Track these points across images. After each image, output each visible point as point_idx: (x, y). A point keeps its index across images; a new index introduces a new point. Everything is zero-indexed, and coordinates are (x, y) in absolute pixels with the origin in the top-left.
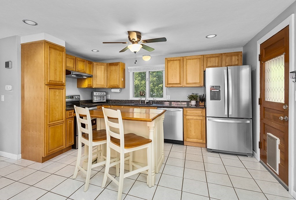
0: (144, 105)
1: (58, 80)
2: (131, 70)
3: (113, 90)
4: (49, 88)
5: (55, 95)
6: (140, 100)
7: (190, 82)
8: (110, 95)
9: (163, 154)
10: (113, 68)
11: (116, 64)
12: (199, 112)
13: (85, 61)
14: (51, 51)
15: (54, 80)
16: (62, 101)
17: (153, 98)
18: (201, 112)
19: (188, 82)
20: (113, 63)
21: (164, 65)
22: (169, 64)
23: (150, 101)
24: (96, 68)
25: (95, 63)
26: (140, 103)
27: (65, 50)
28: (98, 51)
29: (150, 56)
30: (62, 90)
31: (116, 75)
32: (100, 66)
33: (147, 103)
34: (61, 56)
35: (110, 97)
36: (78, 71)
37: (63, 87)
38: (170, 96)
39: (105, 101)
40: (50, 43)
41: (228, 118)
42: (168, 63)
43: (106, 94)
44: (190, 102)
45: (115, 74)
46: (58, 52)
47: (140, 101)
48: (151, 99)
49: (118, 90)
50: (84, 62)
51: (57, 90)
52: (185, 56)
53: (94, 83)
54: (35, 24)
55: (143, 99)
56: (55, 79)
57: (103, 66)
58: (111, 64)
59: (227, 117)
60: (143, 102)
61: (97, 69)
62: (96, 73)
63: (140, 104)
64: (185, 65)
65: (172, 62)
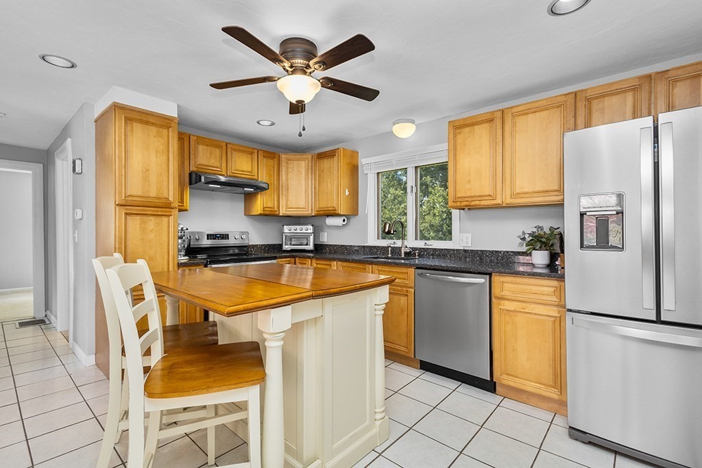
0: (398, 259)
1: (153, 193)
2: (371, 167)
3: (330, 221)
4: (126, 214)
5: (143, 230)
6: (388, 247)
7: (526, 190)
8: (326, 234)
9: (378, 416)
10: (326, 163)
11: (331, 154)
12: (545, 289)
13: (256, 151)
14: (132, 127)
15: (140, 194)
16: (166, 244)
17: (426, 242)
18: (552, 289)
19: (518, 191)
20: (325, 153)
21: (445, 146)
22: (460, 139)
23: (414, 249)
24: (287, 168)
25: (283, 156)
26: (390, 255)
27: (175, 125)
28: (273, 124)
29: (413, 122)
30: (165, 219)
31: (331, 182)
32: (295, 162)
33: (405, 253)
34: (162, 139)
35: (326, 239)
36: (232, 174)
37: (171, 212)
38: (470, 235)
39: (311, 247)
40: (131, 110)
41: (659, 321)
42: (455, 135)
43: (314, 229)
44: (530, 254)
45: (329, 180)
46: (154, 129)
47: (390, 249)
48: (420, 244)
49: (338, 221)
50: (252, 153)
51: (150, 218)
52: (511, 106)
53: (283, 203)
54: (70, 65)
55: (399, 243)
56: (143, 192)
57: (303, 162)
58: (322, 156)
59: (655, 319)
60: (396, 251)
61: (290, 170)
62: (287, 180)
63: (388, 258)
64: (507, 135)
65: (467, 129)
